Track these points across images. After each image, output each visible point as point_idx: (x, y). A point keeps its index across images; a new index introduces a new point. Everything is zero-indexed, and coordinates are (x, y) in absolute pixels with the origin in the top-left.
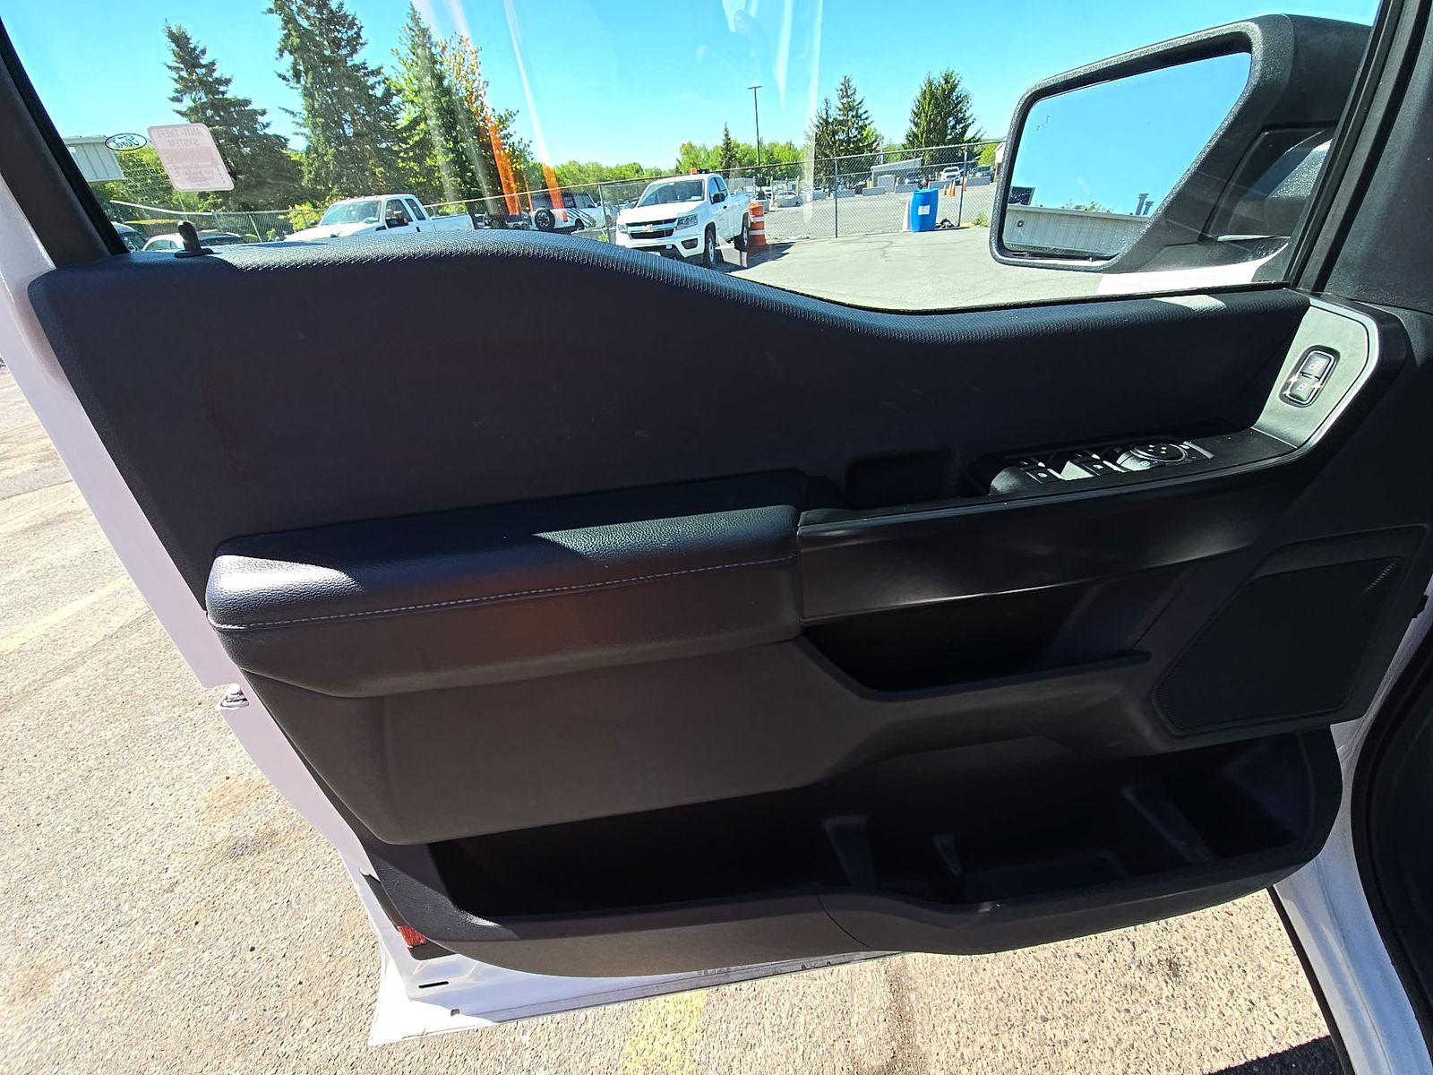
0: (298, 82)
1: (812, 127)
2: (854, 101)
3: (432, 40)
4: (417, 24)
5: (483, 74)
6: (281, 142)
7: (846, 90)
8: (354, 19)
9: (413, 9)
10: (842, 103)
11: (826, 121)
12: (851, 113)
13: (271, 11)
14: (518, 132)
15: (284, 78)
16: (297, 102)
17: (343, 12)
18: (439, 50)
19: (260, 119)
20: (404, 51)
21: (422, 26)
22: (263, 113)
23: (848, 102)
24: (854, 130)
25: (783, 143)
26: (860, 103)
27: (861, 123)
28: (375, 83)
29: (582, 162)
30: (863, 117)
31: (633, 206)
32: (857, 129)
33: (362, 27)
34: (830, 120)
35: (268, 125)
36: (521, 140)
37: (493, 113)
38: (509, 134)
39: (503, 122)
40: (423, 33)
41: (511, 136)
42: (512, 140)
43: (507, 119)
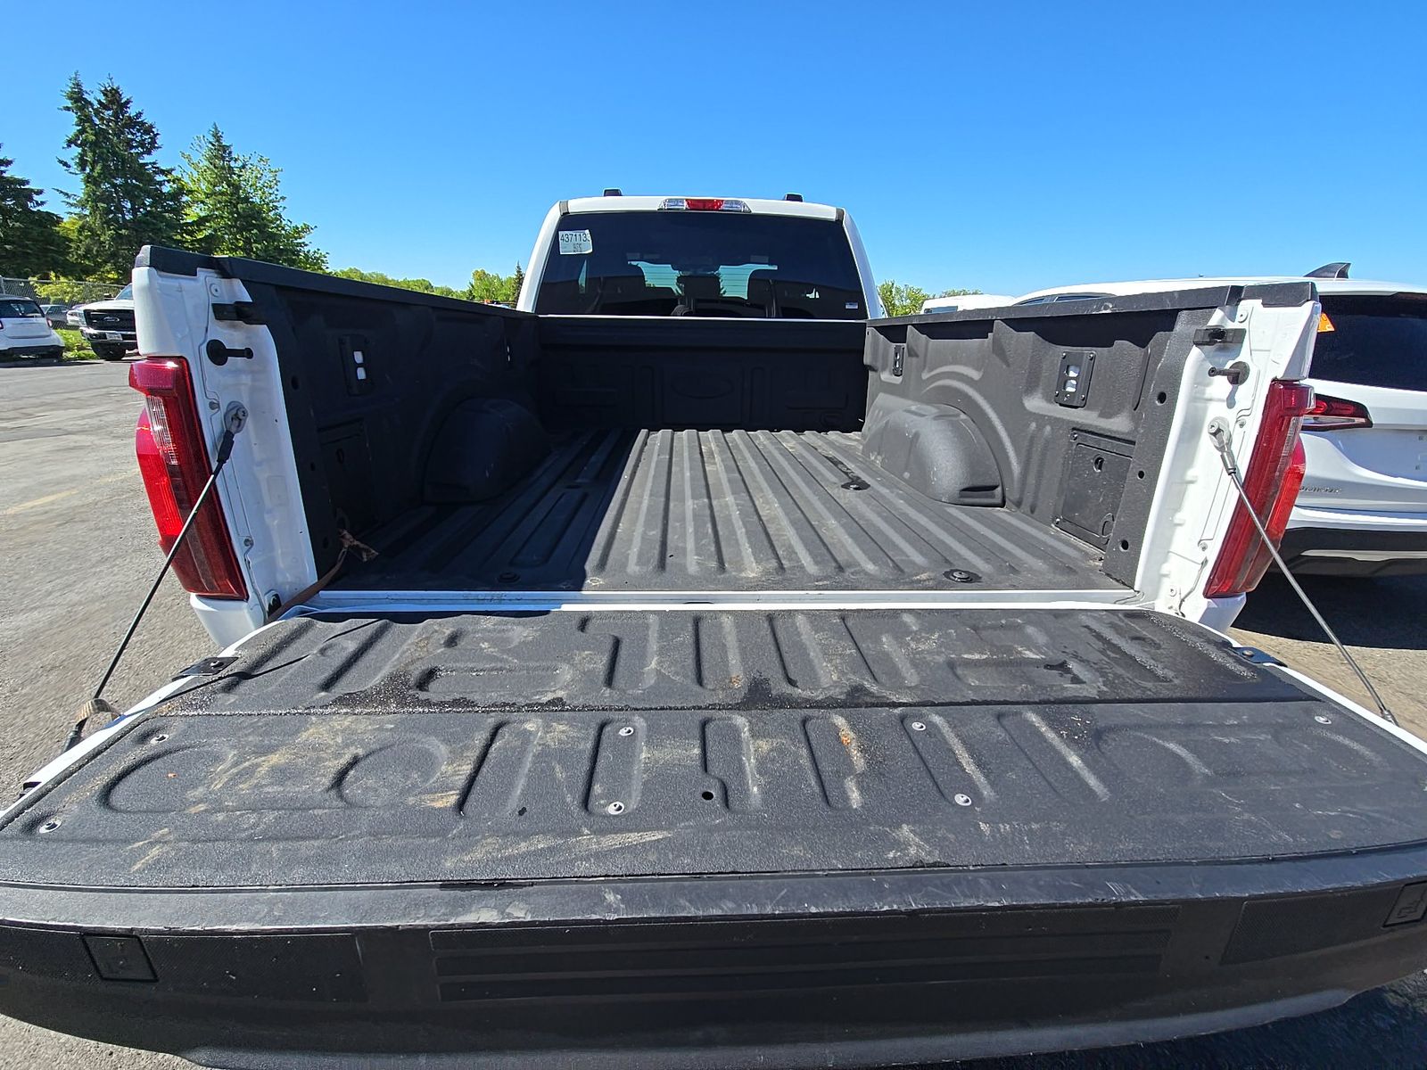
0: (83, 170)
3: (233, 156)
5: (282, 190)
6: (53, 220)
8: (151, 127)
9: (216, 129)
13: (68, 109)
14: (312, 244)
15: (65, 164)
16: (78, 187)
17: (140, 120)
18: (240, 164)
19: (36, 197)
20: (201, 160)
21: (224, 143)
22: (40, 192)
28: (164, 181)
33: (158, 134)
35: (42, 203)
36: (318, 250)
37: (289, 223)
38: (303, 243)
39: (298, 233)
40: (224, 148)
41: (306, 245)
42: (306, 249)
43: (303, 231)
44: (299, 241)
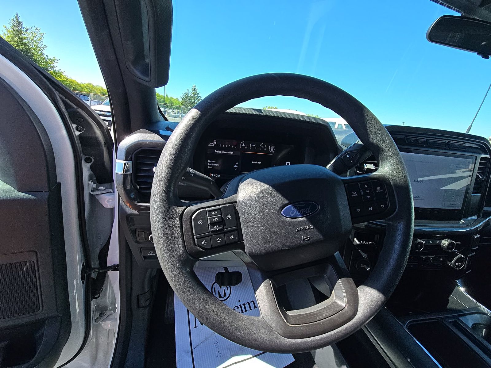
1: (183, 96)
2: (197, 92)
3: (22, 26)
4: (17, 19)
5: (45, 42)
7: (194, 89)
9: (17, 15)
10: (193, 92)
11: (188, 96)
12: (195, 95)
14: (58, 67)
18: (25, 29)
20: (9, 27)
21: (19, 21)
23: (195, 92)
24: (196, 100)
25: (175, 98)
26: (198, 93)
27: (198, 99)
29: (95, 84)
30: (199, 97)
31: (100, 104)
32: (197, 100)
34: (189, 96)
36: (60, 70)
37: (47, 57)
38: (53, 66)
39: (51, 61)
40: (19, 23)
41: (55, 67)
42: (55, 69)
43: (53, 61)
44: (52, 65)
